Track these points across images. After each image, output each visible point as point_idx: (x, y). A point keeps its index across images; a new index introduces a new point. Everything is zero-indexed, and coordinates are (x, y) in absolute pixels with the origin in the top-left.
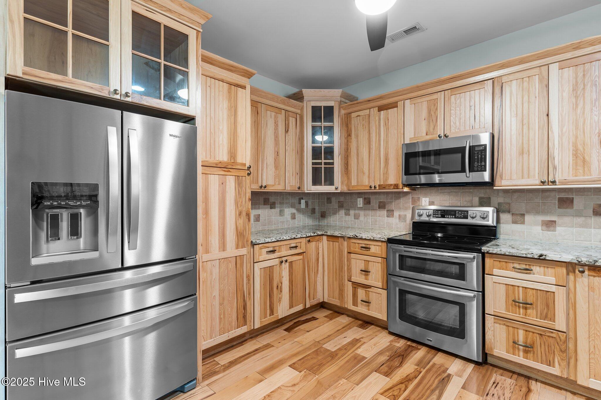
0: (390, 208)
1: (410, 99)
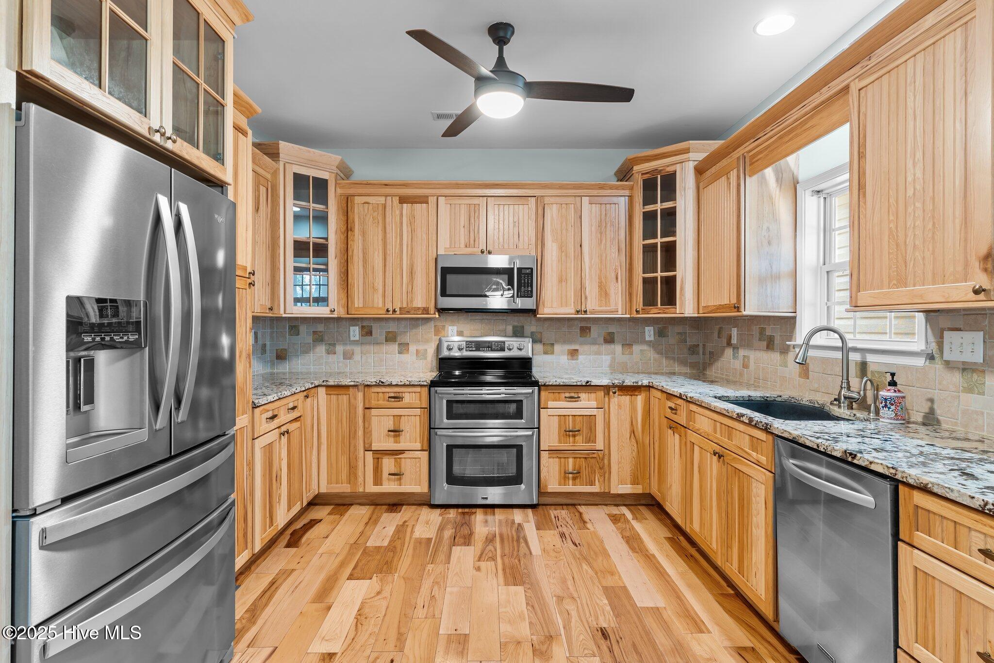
0: (403, 341)
1: (445, 196)
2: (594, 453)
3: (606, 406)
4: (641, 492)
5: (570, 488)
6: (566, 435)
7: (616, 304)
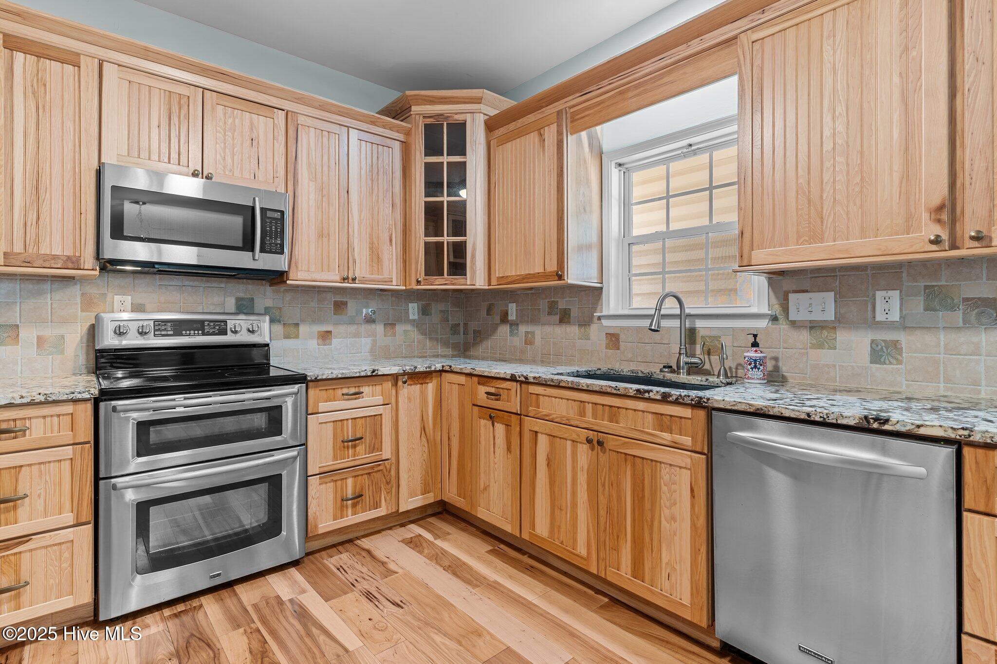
1: (119, 65)
2: (379, 465)
3: (393, 401)
4: (432, 501)
5: (351, 519)
6: (344, 447)
7: (390, 272)
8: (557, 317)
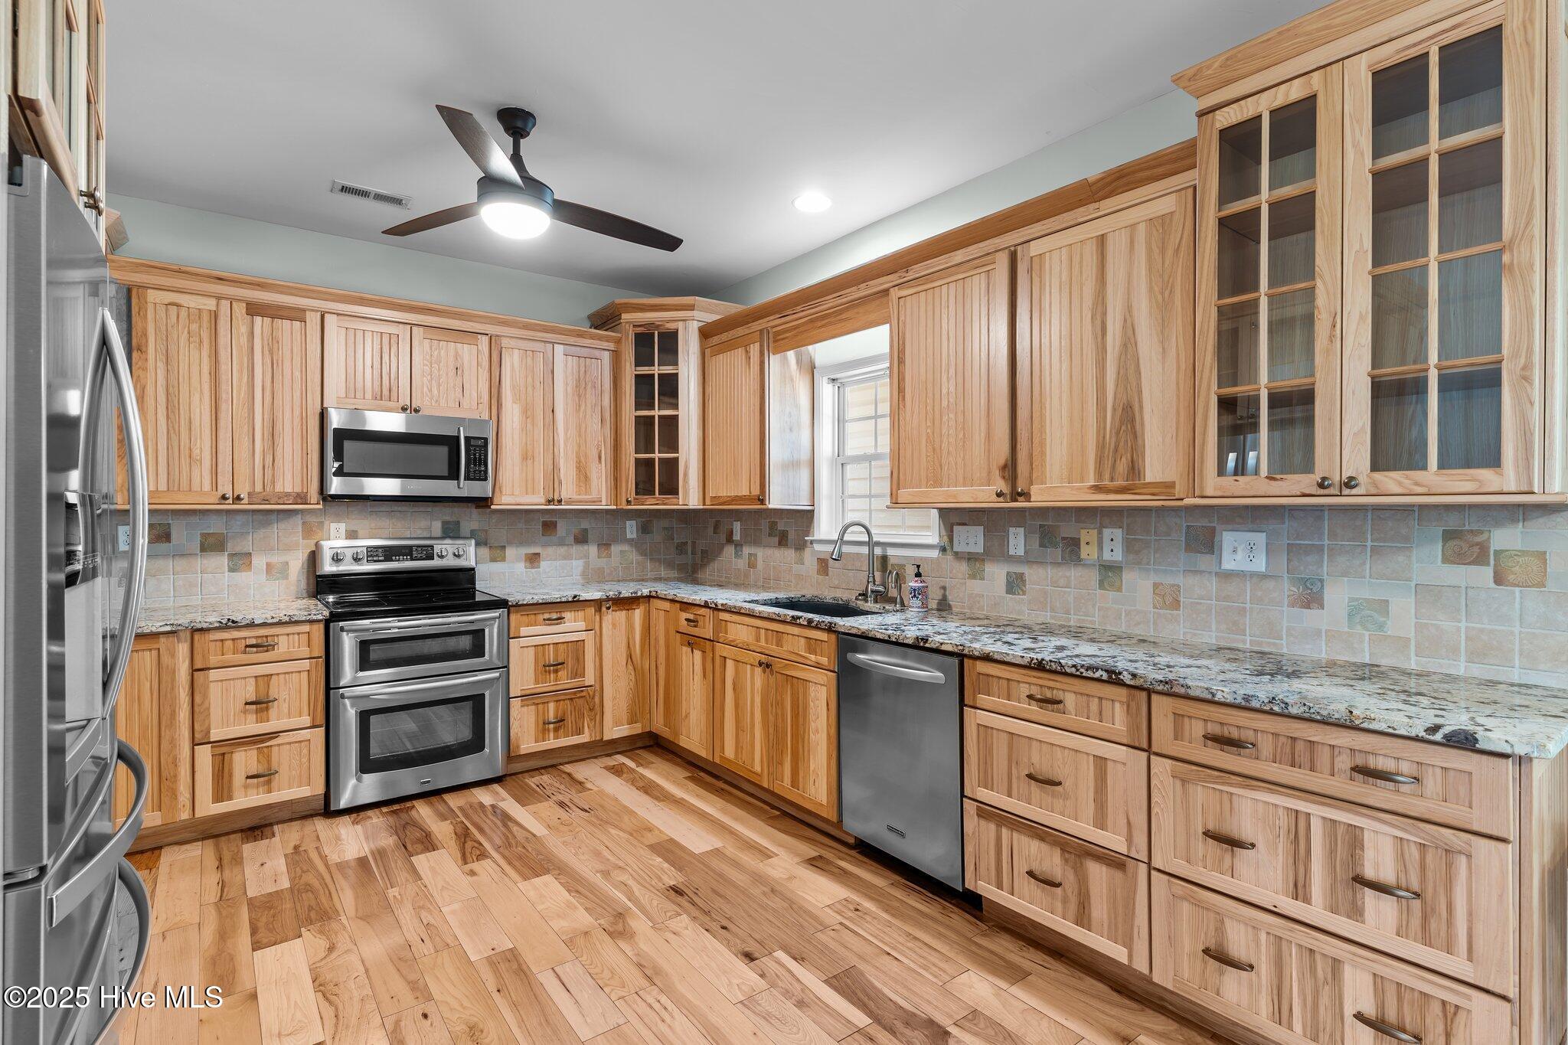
0: (238, 549)
1: (338, 314)
2: (582, 691)
3: (597, 628)
4: (640, 731)
5: (552, 743)
6: (546, 671)
7: (599, 492)
8: (776, 539)
